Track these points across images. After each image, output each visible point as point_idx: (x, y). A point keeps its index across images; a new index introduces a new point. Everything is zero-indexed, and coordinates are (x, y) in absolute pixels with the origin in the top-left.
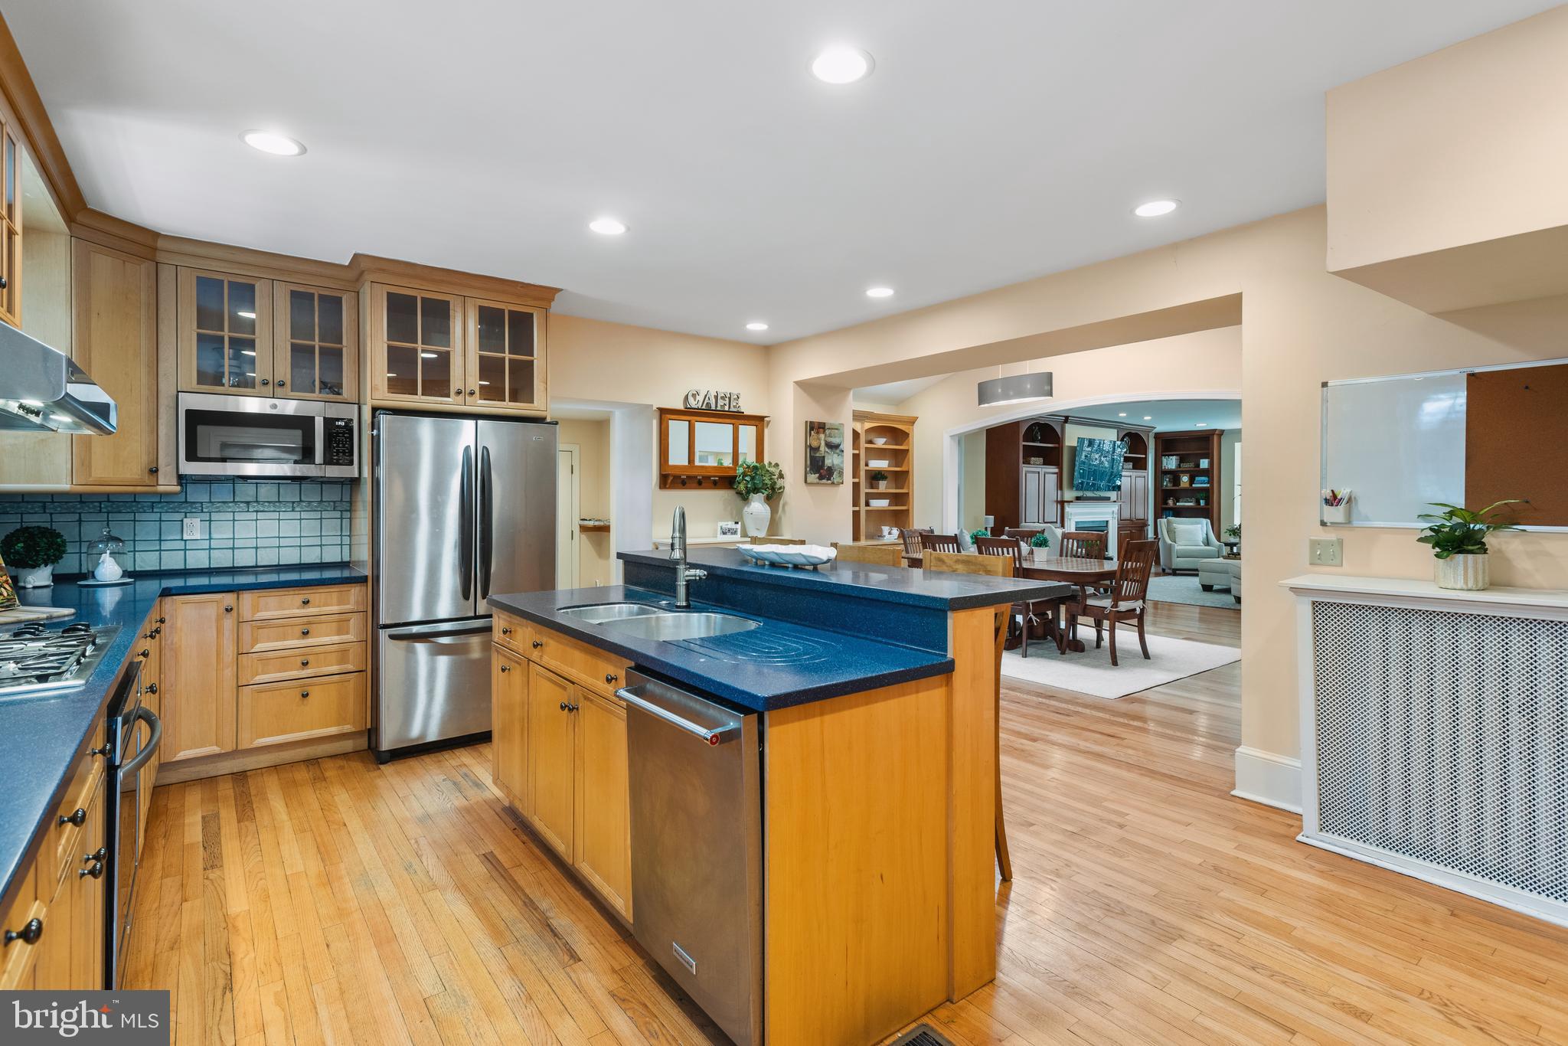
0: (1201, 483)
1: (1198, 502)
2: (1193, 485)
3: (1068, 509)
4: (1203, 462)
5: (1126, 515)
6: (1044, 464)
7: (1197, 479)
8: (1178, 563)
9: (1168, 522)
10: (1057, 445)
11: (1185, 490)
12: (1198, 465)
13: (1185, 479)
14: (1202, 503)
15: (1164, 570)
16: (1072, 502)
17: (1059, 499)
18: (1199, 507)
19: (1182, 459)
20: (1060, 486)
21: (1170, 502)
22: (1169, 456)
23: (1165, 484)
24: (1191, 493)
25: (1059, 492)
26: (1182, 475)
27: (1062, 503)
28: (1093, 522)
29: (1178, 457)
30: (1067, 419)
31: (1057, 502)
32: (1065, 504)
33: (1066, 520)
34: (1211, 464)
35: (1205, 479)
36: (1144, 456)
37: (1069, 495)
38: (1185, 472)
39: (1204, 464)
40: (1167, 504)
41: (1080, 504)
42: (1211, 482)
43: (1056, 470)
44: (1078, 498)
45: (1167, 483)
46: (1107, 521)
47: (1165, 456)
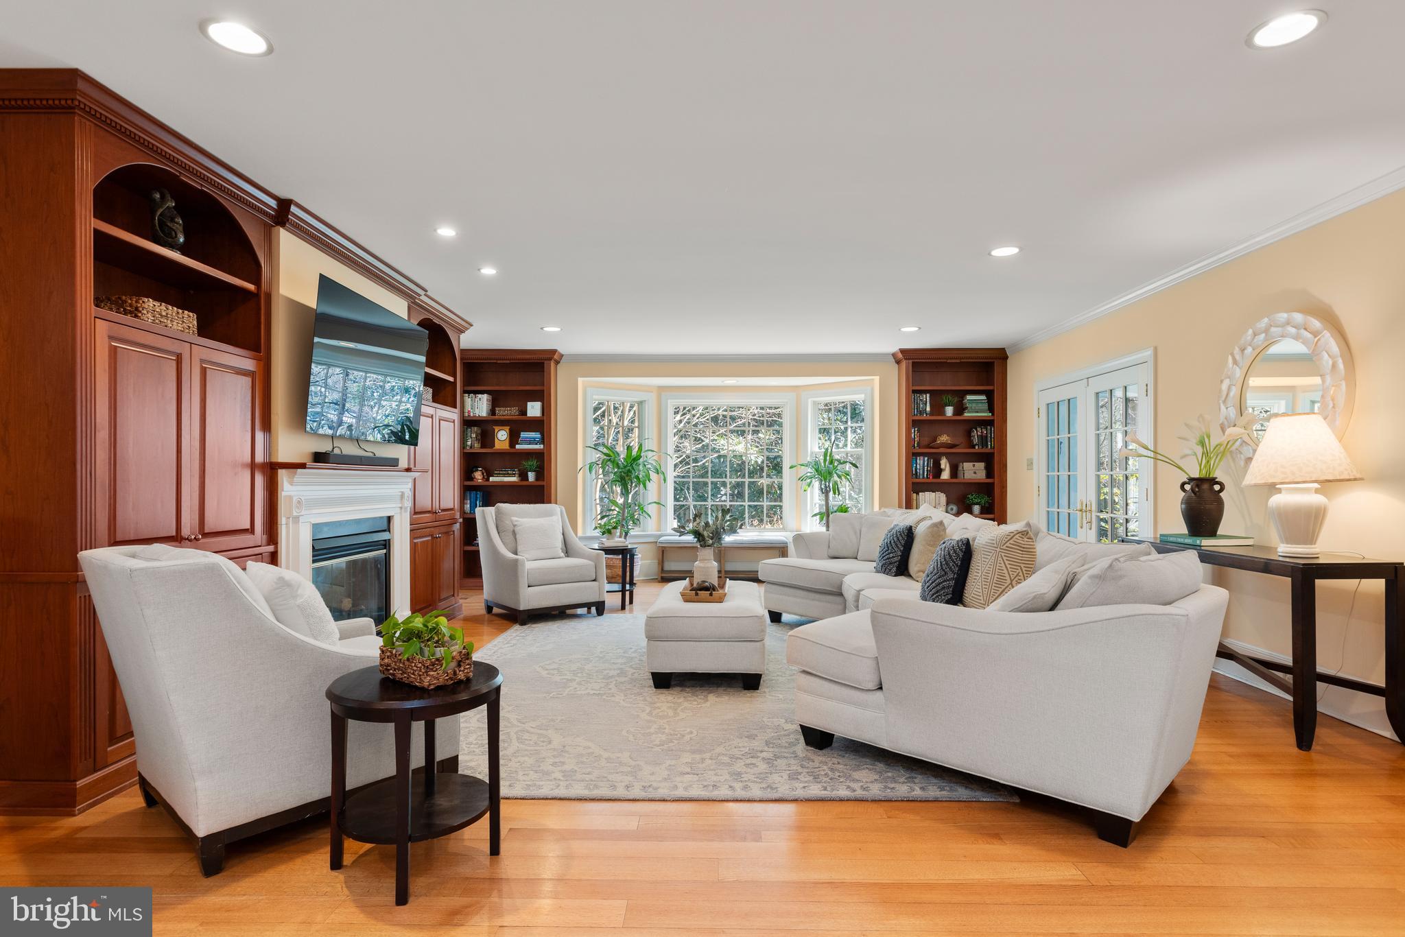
0: (529, 442)
1: (524, 476)
2: (518, 447)
3: (289, 486)
4: (533, 407)
7: (523, 435)
8: (532, 597)
10: (251, 287)
11: (501, 454)
12: (524, 412)
13: (502, 435)
14: (531, 476)
15: (489, 609)
16: (302, 466)
17: (259, 458)
18: (525, 483)
19: (494, 404)
20: (263, 419)
21: (478, 475)
22: (476, 392)
23: (469, 443)
24: (513, 459)
25: (260, 436)
26: (497, 429)
27: (271, 470)
28: (358, 521)
29: (490, 397)
30: (282, 211)
31: (253, 466)
32: (282, 473)
33: (282, 520)
34: (546, 410)
35: (537, 435)
36: (451, 379)
37: (290, 446)
38: (502, 423)
39: (534, 409)
41: (323, 473)
42: (545, 439)
43: (248, 364)
44: (319, 458)
45: (473, 443)
46: (389, 519)
47: (469, 392)
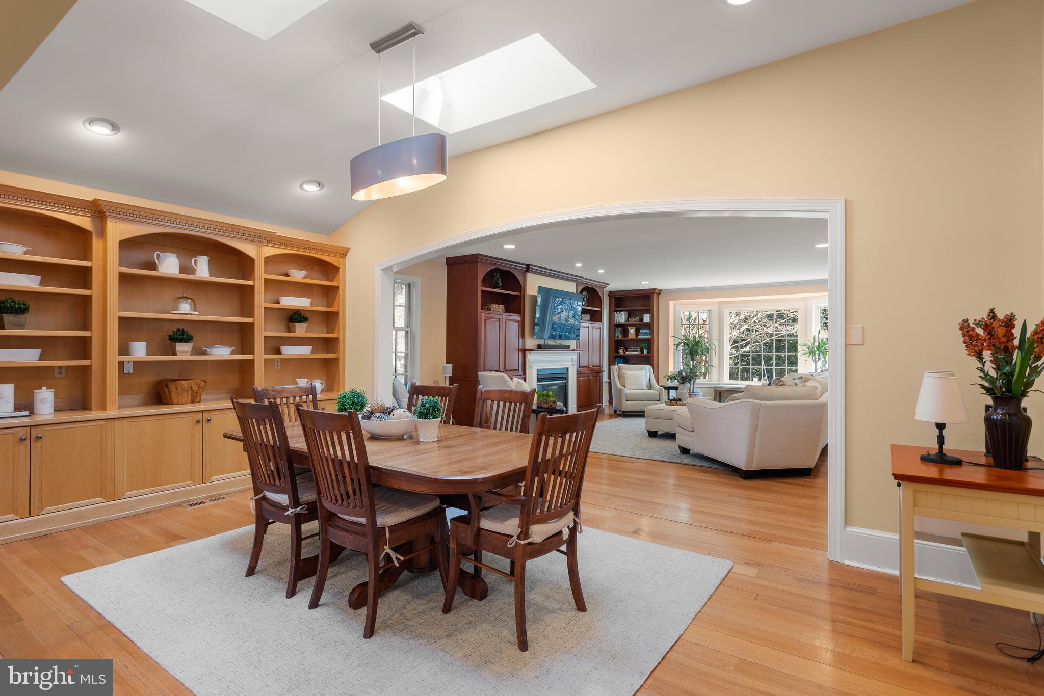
0: (644, 334)
1: (642, 351)
2: (639, 337)
3: (530, 357)
4: (646, 317)
5: (584, 362)
6: (506, 311)
7: (642, 331)
8: (627, 406)
9: (619, 368)
10: (519, 294)
11: (632, 340)
12: (642, 320)
13: (632, 331)
14: (645, 351)
15: (615, 411)
16: (533, 350)
17: (521, 347)
18: (643, 355)
19: (630, 315)
20: (522, 335)
21: (621, 351)
22: (620, 311)
23: (617, 335)
24: (637, 343)
25: (521, 340)
26: (629, 328)
27: (524, 351)
28: (554, 369)
29: (627, 313)
30: (528, 268)
31: (519, 350)
32: (527, 352)
33: (527, 367)
34: (652, 318)
35: (647, 331)
36: (599, 309)
37: (530, 343)
38: (632, 325)
39: (647, 318)
40: (618, 352)
41: (541, 352)
42: (652, 333)
43: (518, 318)
44: (539, 347)
45: (618, 335)
46: (567, 368)
47: (617, 311)
